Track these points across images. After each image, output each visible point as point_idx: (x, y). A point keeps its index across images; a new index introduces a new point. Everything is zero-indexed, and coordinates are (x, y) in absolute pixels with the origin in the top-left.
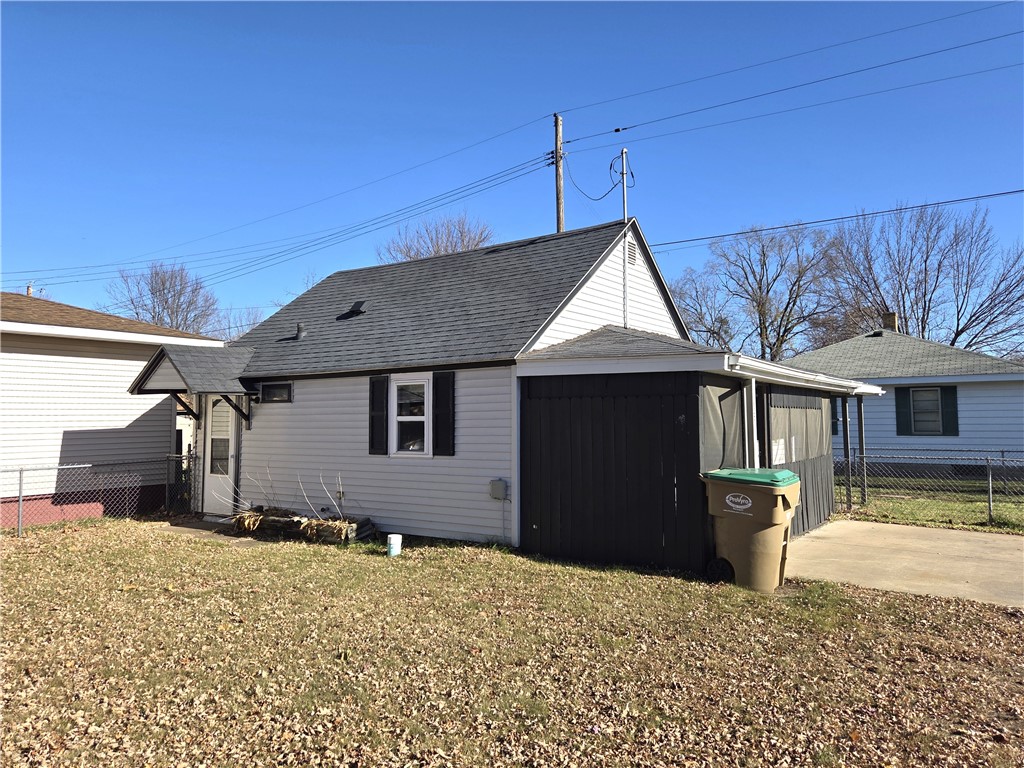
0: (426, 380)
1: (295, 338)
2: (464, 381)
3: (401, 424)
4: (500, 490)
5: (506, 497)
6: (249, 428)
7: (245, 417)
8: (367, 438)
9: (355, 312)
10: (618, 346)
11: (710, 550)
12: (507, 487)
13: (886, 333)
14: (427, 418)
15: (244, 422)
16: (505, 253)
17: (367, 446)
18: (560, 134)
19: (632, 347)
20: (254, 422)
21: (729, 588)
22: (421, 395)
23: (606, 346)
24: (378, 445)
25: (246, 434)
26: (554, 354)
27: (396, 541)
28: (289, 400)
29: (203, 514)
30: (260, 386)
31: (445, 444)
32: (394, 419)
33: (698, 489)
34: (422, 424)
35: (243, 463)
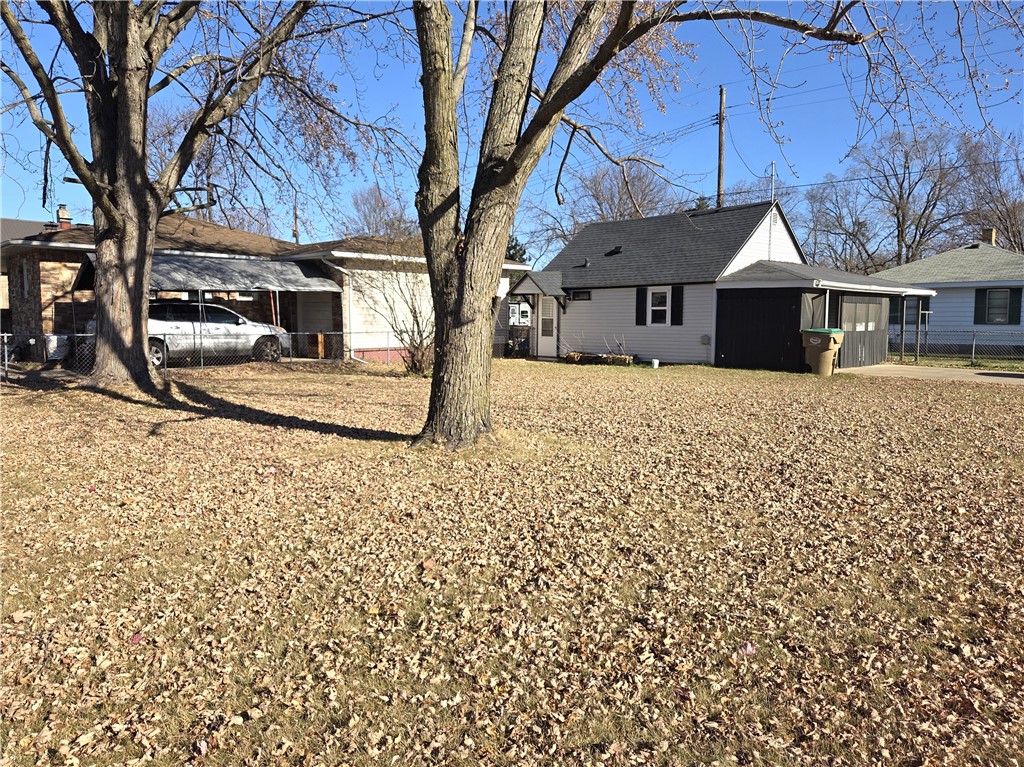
0: (668, 290)
1: (584, 266)
2: (688, 291)
3: (653, 311)
4: (705, 340)
5: (709, 343)
6: (564, 313)
7: (563, 307)
8: (635, 318)
9: (616, 251)
10: (766, 274)
11: (803, 360)
12: (709, 339)
13: (983, 245)
14: (668, 308)
15: (562, 310)
16: (701, 217)
17: (635, 321)
18: (724, 100)
19: (773, 275)
20: (567, 310)
21: (809, 375)
22: (665, 297)
23: (760, 275)
24: (641, 320)
25: (562, 316)
26: (734, 277)
27: (656, 362)
28: (589, 299)
29: (538, 356)
30: (571, 292)
31: (677, 320)
32: (650, 309)
33: (798, 337)
34: (665, 311)
35: (561, 331)
